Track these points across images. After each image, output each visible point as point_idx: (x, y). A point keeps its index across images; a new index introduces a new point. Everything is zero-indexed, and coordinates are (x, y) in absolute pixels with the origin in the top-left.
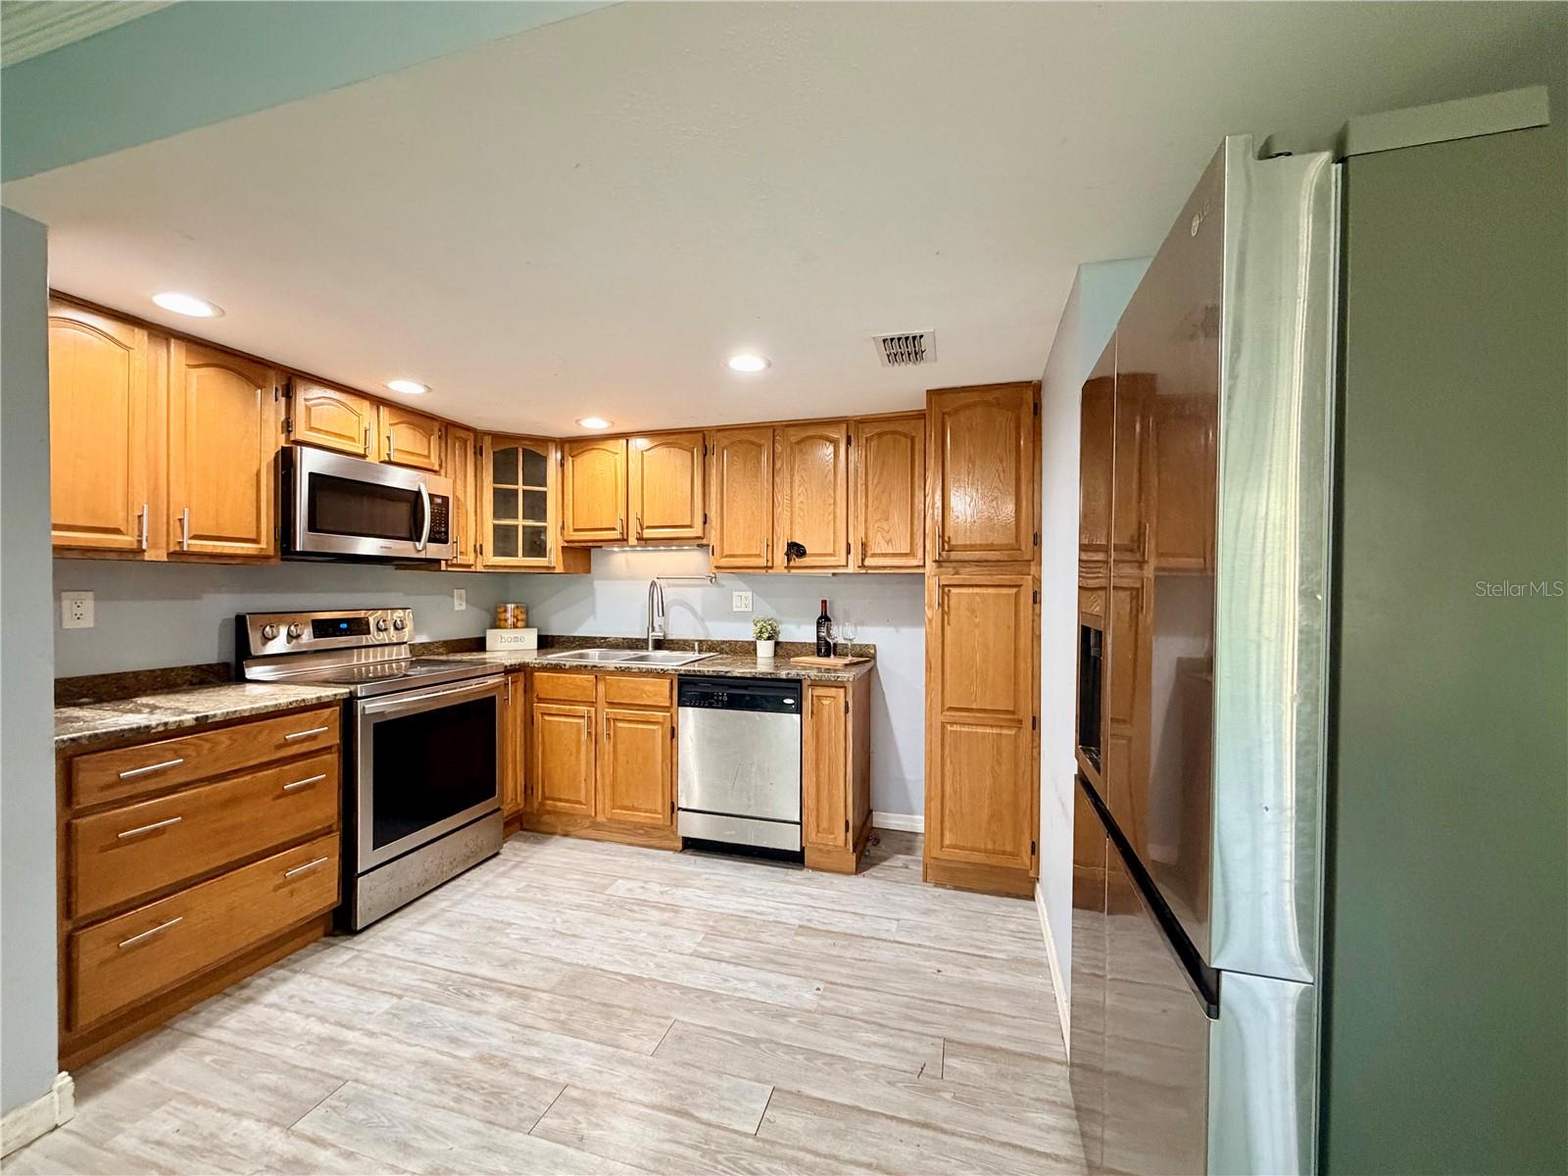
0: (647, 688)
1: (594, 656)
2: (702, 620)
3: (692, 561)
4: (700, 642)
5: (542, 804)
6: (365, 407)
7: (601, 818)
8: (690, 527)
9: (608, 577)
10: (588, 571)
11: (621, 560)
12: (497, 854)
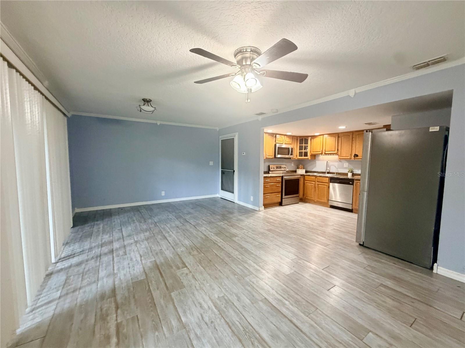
0: (325, 179)
1: (315, 174)
2: (337, 169)
3: (336, 157)
4: (336, 173)
5: (306, 198)
6: (283, 136)
7: (315, 201)
8: (335, 151)
9: (319, 160)
10: (315, 159)
11: (321, 157)
12: (298, 203)
